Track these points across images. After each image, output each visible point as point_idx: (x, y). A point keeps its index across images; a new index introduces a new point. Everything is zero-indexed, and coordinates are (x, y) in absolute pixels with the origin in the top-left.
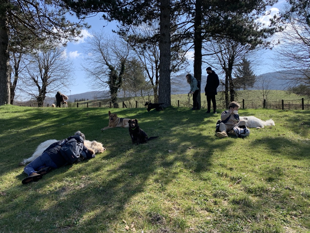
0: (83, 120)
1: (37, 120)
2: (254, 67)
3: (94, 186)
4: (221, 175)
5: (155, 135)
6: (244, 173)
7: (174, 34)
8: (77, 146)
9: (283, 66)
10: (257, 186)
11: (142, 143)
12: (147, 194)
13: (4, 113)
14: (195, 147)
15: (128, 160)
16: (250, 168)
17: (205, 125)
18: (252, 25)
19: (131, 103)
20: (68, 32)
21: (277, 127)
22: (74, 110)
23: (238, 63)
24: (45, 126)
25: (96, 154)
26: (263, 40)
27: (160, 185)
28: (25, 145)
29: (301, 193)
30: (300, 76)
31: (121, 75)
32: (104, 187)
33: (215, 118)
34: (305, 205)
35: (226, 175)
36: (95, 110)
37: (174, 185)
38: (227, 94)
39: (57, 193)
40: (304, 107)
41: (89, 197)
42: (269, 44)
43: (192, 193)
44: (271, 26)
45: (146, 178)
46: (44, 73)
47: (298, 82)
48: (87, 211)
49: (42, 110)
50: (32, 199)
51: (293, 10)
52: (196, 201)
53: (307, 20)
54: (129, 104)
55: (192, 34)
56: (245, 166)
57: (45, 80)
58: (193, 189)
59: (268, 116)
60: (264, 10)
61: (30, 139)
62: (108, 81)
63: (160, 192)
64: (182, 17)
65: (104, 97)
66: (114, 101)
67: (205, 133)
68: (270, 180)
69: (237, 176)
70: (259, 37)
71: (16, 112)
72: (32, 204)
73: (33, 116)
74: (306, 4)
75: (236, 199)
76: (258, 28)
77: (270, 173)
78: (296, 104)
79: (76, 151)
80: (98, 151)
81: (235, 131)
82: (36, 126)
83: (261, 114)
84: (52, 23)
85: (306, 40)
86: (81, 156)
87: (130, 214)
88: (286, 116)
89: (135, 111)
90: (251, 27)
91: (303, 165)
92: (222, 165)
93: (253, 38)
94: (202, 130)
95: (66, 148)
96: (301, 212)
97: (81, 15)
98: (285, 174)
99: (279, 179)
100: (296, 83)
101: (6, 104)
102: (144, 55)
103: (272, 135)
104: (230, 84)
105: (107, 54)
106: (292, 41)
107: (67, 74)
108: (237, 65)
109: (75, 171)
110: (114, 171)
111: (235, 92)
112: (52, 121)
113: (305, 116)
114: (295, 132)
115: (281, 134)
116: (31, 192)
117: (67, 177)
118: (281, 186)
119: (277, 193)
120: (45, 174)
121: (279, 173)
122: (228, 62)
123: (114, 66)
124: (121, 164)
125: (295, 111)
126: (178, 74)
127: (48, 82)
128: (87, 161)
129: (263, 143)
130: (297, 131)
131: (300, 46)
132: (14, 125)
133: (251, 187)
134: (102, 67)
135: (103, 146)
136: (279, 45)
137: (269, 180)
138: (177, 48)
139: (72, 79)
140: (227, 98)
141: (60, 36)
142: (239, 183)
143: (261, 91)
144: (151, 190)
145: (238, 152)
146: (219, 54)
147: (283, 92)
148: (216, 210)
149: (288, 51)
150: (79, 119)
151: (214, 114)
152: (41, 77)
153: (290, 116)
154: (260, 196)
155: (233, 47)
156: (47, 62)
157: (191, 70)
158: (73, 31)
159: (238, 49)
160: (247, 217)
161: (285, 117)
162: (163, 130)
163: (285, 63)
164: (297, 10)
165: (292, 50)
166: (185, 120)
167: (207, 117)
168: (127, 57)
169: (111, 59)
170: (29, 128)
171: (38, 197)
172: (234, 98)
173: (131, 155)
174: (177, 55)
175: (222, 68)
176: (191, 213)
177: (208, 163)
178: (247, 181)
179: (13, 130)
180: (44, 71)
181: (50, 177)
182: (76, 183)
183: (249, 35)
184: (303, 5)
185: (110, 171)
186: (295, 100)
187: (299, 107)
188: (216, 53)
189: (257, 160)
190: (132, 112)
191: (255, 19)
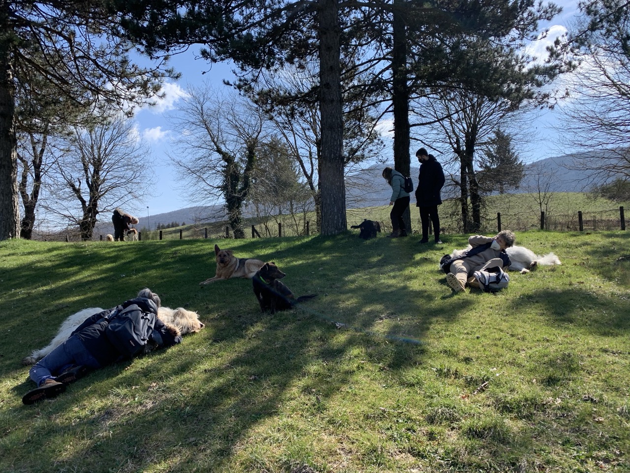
0: (165, 266)
1: (71, 269)
2: (518, 146)
3: (174, 404)
4: (444, 373)
5: (310, 293)
6: (495, 369)
7: (351, 85)
8: (142, 321)
9: (579, 143)
10: (521, 396)
11: (281, 310)
12: (285, 420)
13: (5, 256)
14: (392, 314)
15: (249, 346)
16: (508, 356)
17: (416, 267)
18: (511, 61)
19: (269, 227)
20: (135, 88)
21: (567, 267)
22: (150, 245)
23: (485, 139)
24: (86, 280)
25: (183, 335)
26: (535, 89)
27: (314, 398)
28: (42, 320)
29: (618, 410)
30: (614, 162)
31: (247, 172)
32: (195, 406)
33: (438, 253)
34: (626, 435)
35: (457, 374)
36: (192, 245)
37: (343, 399)
38: (464, 204)
39: (93, 422)
40: (624, 225)
41: (161, 429)
42: (546, 98)
43: (382, 416)
44: (549, 62)
45: (285, 385)
46: (92, 172)
47: (611, 173)
48: (152, 461)
49: (85, 247)
50: (39, 437)
51: (593, 27)
52: (389, 433)
53: (624, 47)
54: (264, 229)
55: (389, 82)
56: (497, 353)
57: (94, 187)
58: (383, 405)
59: (548, 245)
60: (534, 29)
61: (51, 308)
62: (221, 184)
63: (312, 414)
64: (367, 50)
65: (214, 217)
66: (234, 225)
67: (415, 285)
68: (551, 381)
69: (480, 374)
70: (526, 83)
71: (30, 253)
72: (37, 449)
73: (64, 261)
74: (620, 13)
75: (477, 427)
76: (523, 67)
77: (551, 367)
78: (608, 220)
79: (139, 331)
80: (188, 329)
81: (478, 279)
82: (67, 281)
83: (534, 242)
84: (103, 71)
85: (623, 89)
86: (151, 341)
87: (243, 466)
88: (586, 244)
89: (274, 244)
90: (508, 65)
91: (621, 347)
92: (448, 353)
93: (513, 86)
94: (410, 278)
95: (117, 324)
96: (618, 452)
97: (155, 50)
98: (582, 369)
99: (570, 380)
100: (606, 175)
101: (12, 237)
102: (292, 130)
103: (556, 284)
104: (471, 182)
105: (219, 130)
106: (595, 91)
107: (138, 174)
108: (485, 143)
109: (138, 372)
110: (218, 372)
111: (480, 199)
112: (101, 270)
113: (625, 243)
114: (605, 277)
115: (575, 281)
116: (39, 422)
117: (118, 387)
118: (574, 394)
119: (565, 410)
120: (72, 382)
121: (570, 366)
122: (464, 139)
123: (232, 155)
124: (234, 356)
125: (606, 232)
126: (364, 165)
127: (100, 192)
128: (164, 352)
129: (537, 302)
130: (609, 275)
131: (612, 100)
132: (24, 279)
133: (510, 398)
134: (210, 158)
135: (200, 319)
136: (567, 99)
137: (548, 381)
138: (358, 114)
139: (149, 182)
140: (465, 210)
141: (119, 96)
142: (484, 391)
143: (536, 194)
144: (293, 412)
145: (482, 323)
146: (446, 123)
147: (581, 195)
148: (433, 453)
149: (587, 112)
150: (156, 264)
151: (436, 245)
152: (88, 182)
153: (594, 245)
154: (529, 417)
155: (473, 105)
156: (99, 152)
157: (388, 156)
158: (144, 86)
159: (485, 112)
160: (500, 466)
161: (583, 247)
162: (328, 280)
163: (582, 137)
164: (603, 27)
165: (597, 110)
166: (375, 259)
167: (420, 252)
168: (260, 136)
169: (226, 141)
170: (53, 286)
171: (52, 431)
172: (479, 210)
173: (258, 335)
174: (360, 128)
175: (453, 150)
176: (377, 460)
177: (419, 348)
178: (502, 386)
179: (21, 292)
180: (91, 169)
181: (83, 389)
182: (136, 399)
183: (504, 82)
184: (614, 15)
185: (210, 371)
186: (606, 212)
187: (615, 226)
188: (439, 121)
189: (523, 339)
190: (268, 245)
191: (517, 48)
